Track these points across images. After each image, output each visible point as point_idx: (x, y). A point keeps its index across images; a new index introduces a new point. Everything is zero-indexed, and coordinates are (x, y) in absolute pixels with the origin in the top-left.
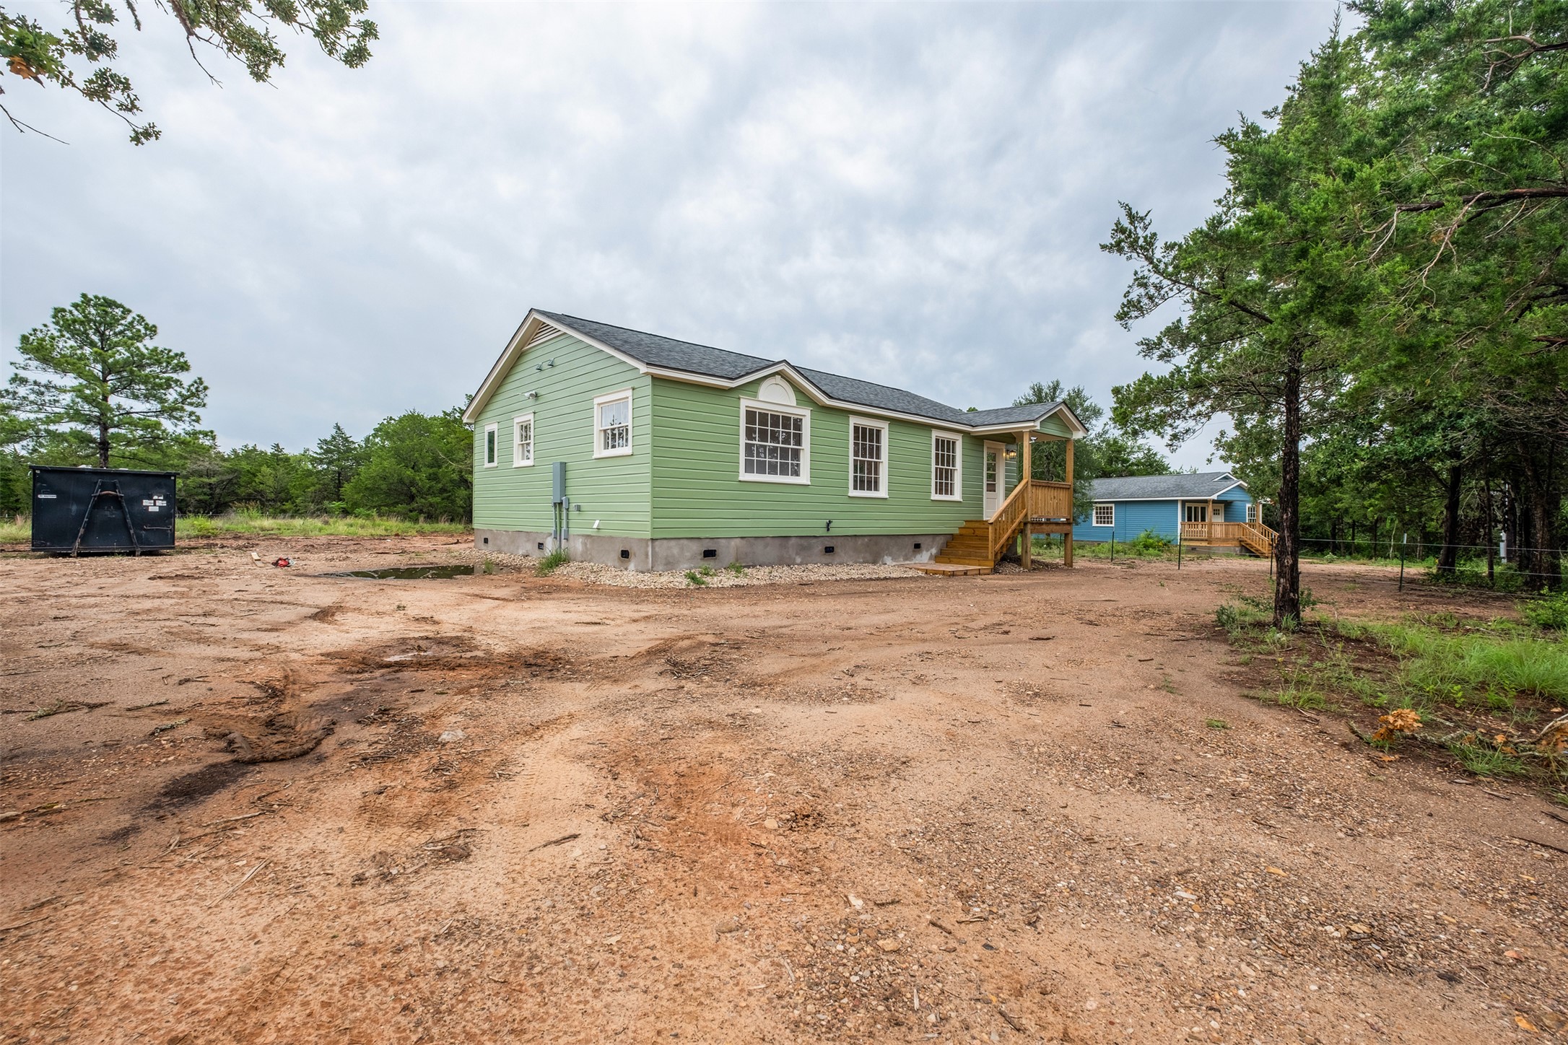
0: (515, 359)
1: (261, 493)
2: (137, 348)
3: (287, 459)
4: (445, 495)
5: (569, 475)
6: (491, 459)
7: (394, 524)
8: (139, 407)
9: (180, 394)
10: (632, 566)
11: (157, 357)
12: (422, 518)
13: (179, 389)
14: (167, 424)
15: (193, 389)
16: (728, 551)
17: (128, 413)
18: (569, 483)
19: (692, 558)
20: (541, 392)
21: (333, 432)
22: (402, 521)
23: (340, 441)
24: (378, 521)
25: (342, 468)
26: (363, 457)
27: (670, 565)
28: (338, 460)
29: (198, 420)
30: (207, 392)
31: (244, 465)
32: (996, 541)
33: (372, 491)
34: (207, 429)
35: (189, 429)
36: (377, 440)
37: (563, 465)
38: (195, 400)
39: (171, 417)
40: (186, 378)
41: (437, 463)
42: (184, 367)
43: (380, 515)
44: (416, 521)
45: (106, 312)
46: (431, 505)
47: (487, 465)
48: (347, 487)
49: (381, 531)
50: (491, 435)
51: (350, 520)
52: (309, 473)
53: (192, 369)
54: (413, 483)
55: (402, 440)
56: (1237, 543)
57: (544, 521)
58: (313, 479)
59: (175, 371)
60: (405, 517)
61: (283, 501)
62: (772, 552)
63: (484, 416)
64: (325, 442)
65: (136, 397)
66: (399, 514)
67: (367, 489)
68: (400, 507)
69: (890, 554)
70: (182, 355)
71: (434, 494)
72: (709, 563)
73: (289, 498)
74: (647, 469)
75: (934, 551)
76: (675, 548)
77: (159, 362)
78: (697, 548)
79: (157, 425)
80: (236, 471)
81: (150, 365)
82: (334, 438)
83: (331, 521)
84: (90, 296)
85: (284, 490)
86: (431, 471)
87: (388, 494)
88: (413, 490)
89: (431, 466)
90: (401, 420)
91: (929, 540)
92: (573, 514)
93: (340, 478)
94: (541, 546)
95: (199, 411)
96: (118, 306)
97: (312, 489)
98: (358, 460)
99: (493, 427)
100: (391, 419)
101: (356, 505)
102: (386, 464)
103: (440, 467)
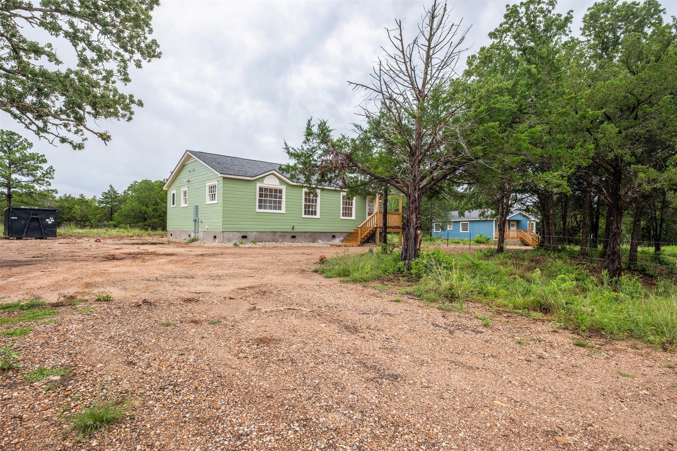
0: (182, 167)
1: (74, 218)
2: (25, 154)
3: (87, 201)
4: (161, 218)
5: (199, 210)
6: (173, 204)
7: (137, 231)
8: (24, 179)
9: (43, 173)
10: (217, 241)
11: (33, 157)
12: (149, 229)
13: (41, 171)
14: (37, 187)
15: (48, 171)
16: (251, 236)
17: (19, 182)
18: (199, 213)
19: (238, 238)
20: (190, 180)
21: (109, 188)
22: (141, 230)
23: (112, 193)
24: (130, 230)
25: (113, 206)
26: (123, 200)
27: (229, 240)
28: (111, 202)
29: (50, 185)
30: (55, 172)
31: (66, 204)
32: (361, 234)
33: (127, 216)
34: (54, 189)
35: (46, 189)
36: (130, 192)
37: (197, 206)
38: (49, 176)
39: (38, 183)
40: (45, 166)
41: (156, 204)
42: (45, 161)
43: (131, 227)
44: (147, 230)
45: (11, 138)
46: (154, 223)
47: (172, 206)
48: (116, 215)
49: (131, 234)
50: (174, 194)
51: (117, 229)
52: (97, 208)
53: (48, 162)
54: (146, 213)
55: (141, 193)
56: (519, 240)
57: (191, 226)
58: (99, 211)
59: (40, 163)
60: (142, 228)
61: (85, 221)
62: (270, 237)
63: (171, 187)
64: (105, 193)
65: (23, 175)
66: (139, 227)
67: (125, 215)
68: (140, 224)
69: (321, 239)
70: (44, 156)
71: (155, 218)
72: (244, 240)
73: (88, 220)
74: (221, 208)
75: (342, 238)
76: (231, 235)
77: (34, 159)
78: (240, 235)
79: (33, 187)
80: (62, 207)
81: (29, 161)
82: (109, 191)
83: (109, 230)
84: (5, 131)
85: (86, 216)
86: (154, 207)
87: (134, 218)
88: (146, 216)
89: (154, 205)
90: (140, 183)
91: (340, 234)
92: (200, 224)
93: (112, 211)
94: (190, 235)
95: (50, 181)
96: (16, 135)
97: (99, 215)
98: (120, 202)
99: (174, 192)
100: (136, 182)
101: (119, 223)
102: (133, 204)
103: (158, 205)
